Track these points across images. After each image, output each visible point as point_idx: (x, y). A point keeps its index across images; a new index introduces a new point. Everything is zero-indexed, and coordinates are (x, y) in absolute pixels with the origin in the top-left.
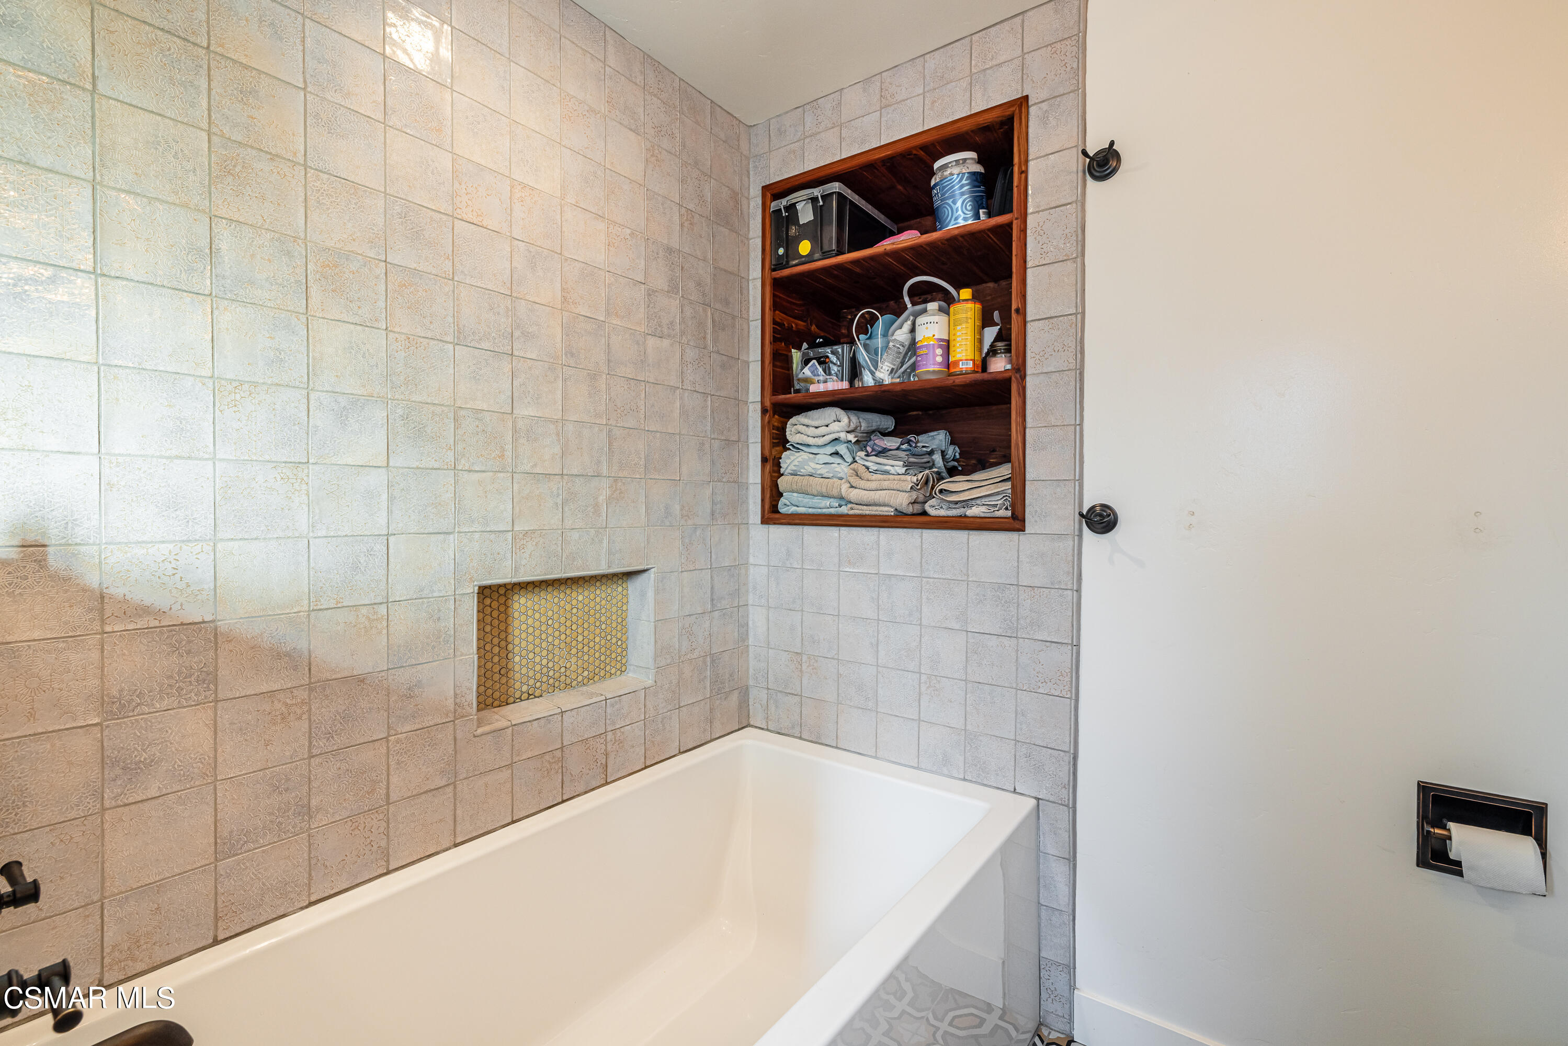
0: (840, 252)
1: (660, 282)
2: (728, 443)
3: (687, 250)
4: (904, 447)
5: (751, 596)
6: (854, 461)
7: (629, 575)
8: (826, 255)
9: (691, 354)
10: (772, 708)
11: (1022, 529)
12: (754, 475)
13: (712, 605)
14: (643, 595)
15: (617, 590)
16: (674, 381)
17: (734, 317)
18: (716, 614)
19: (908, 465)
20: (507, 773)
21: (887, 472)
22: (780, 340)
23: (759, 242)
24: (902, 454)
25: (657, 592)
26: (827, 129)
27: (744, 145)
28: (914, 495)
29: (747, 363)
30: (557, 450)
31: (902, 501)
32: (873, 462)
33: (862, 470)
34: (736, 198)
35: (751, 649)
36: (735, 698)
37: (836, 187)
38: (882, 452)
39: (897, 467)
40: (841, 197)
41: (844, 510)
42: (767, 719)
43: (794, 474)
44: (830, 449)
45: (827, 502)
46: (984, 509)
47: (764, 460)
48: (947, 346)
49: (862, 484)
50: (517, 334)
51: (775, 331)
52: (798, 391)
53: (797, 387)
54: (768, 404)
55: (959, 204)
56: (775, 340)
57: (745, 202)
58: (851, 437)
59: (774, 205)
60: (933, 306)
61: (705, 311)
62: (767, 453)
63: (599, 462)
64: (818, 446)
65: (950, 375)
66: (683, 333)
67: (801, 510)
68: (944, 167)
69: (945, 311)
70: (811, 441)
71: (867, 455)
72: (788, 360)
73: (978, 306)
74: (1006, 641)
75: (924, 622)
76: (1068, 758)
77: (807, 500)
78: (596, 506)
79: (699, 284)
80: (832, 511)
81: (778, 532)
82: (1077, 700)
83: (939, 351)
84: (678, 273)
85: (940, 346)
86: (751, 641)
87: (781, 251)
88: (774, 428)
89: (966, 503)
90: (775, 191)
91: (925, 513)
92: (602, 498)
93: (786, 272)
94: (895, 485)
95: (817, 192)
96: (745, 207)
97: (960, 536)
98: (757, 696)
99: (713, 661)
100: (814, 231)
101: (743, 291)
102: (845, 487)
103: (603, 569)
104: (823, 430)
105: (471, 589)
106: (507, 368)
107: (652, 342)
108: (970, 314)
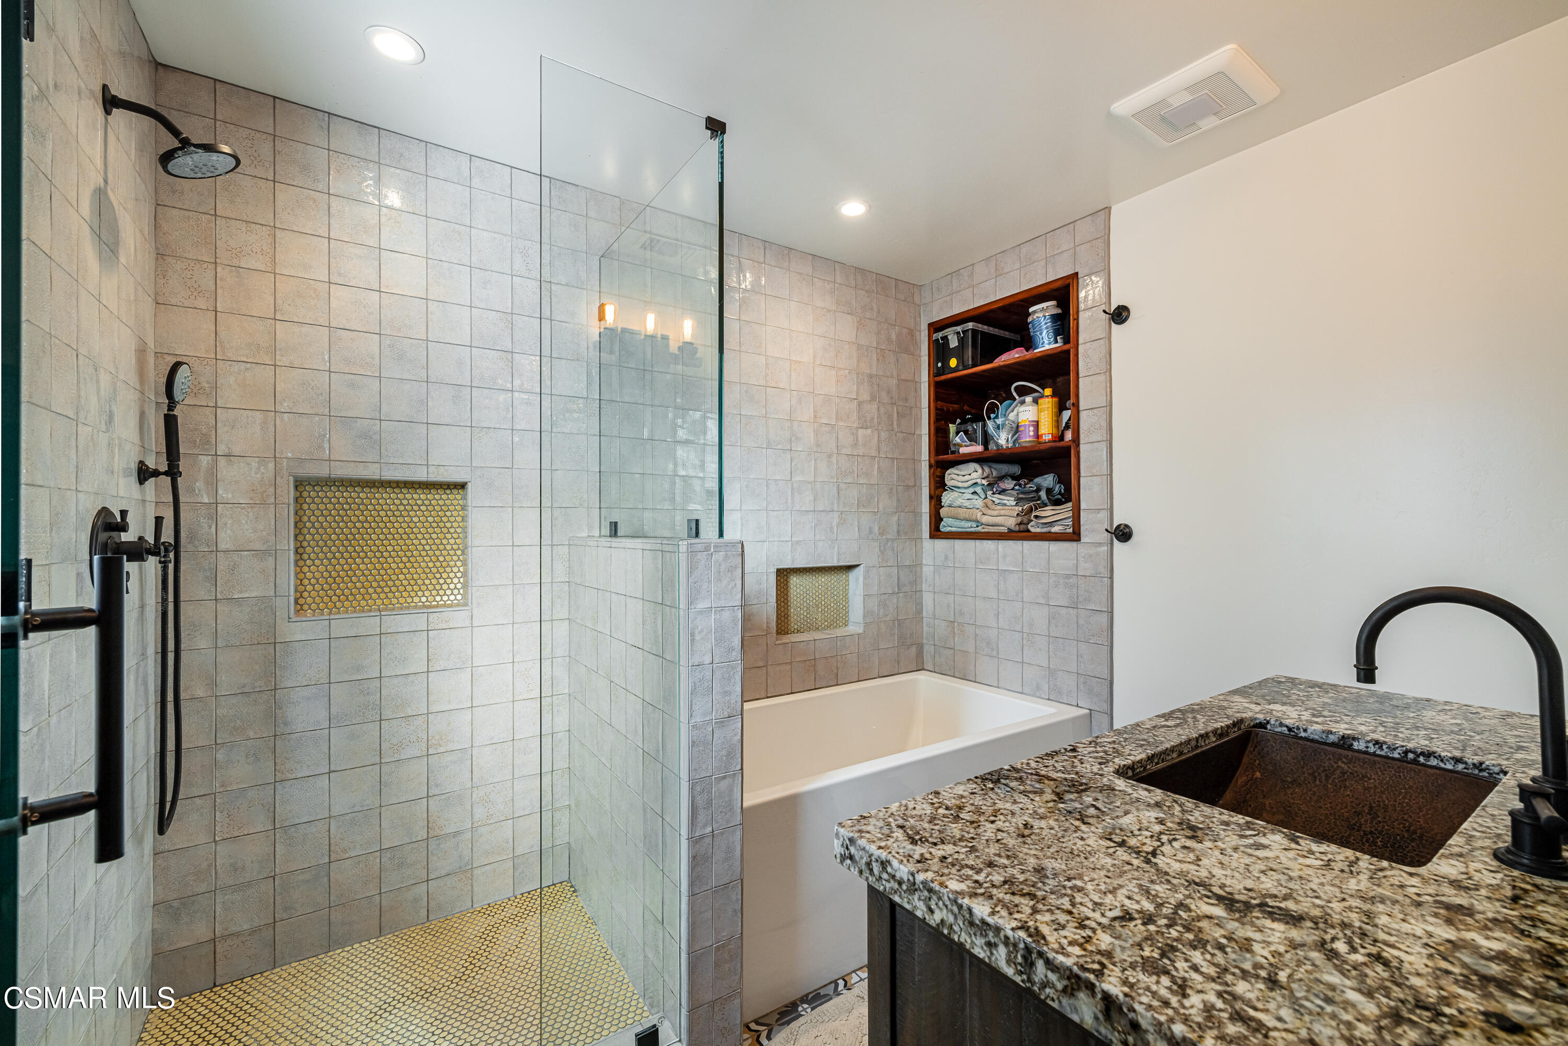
0: (974, 366)
1: (865, 396)
2: (908, 487)
3: (881, 373)
4: (1017, 487)
5: (924, 585)
6: (986, 498)
7: (850, 568)
8: (965, 368)
9: (884, 435)
10: (937, 657)
11: (1079, 540)
12: (925, 507)
13: (899, 589)
14: (857, 579)
15: (842, 577)
16: (874, 453)
17: (911, 408)
18: (901, 595)
19: (1018, 500)
20: (788, 667)
21: (1005, 505)
22: (941, 420)
23: (926, 358)
24: (1014, 493)
25: (865, 578)
26: (965, 289)
27: (917, 299)
28: (1020, 519)
29: (921, 435)
30: (812, 498)
31: (1011, 522)
32: (997, 498)
33: (990, 503)
34: (912, 333)
35: (925, 620)
36: (914, 649)
37: (970, 325)
38: (1003, 492)
39: (1010, 501)
40: (974, 331)
41: (980, 529)
42: (934, 664)
43: (950, 506)
44: (971, 490)
45: (969, 524)
46: (1060, 528)
47: (931, 497)
48: (1037, 425)
49: (990, 512)
50: (793, 439)
51: (937, 414)
52: (953, 452)
53: (953, 449)
54: (933, 462)
55: (1045, 332)
56: (937, 420)
57: (917, 333)
58: (985, 482)
59: (935, 336)
60: (1028, 399)
61: (892, 408)
62: (932, 492)
63: (833, 504)
64: (965, 488)
65: (1040, 443)
66: (879, 423)
67: (954, 529)
68: (1035, 312)
69: (1036, 401)
70: (960, 485)
71: (993, 494)
72: (947, 432)
73: (1055, 400)
74: (1071, 610)
75: (1025, 600)
76: (1107, 683)
77: (957, 523)
78: (832, 528)
79: (889, 392)
80: (972, 530)
81: (941, 544)
82: (1112, 647)
83: (1032, 429)
84: (876, 387)
85: (1033, 425)
86: (924, 614)
87: (940, 365)
88: (937, 476)
89: (1051, 524)
90: (936, 327)
91: (1028, 531)
92: (834, 523)
93: (943, 378)
94: (1007, 513)
95: (959, 329)
96: (918, 338)
97: (1045, 544)
98: (928, 650)
99: (899, 625)
100: (959, 352)
101: (917, 391)
102: (979, 514)
103: (835, 563)
104: (967, 477)
105: (773, 570)
106: (789, 457)
107: (861, 432)
108: (1050, 405)
